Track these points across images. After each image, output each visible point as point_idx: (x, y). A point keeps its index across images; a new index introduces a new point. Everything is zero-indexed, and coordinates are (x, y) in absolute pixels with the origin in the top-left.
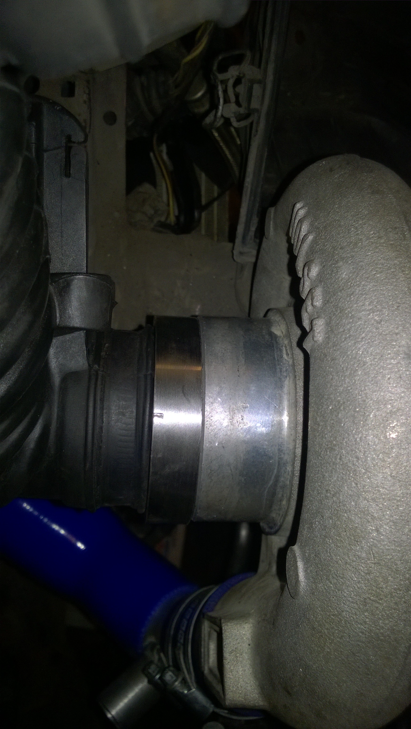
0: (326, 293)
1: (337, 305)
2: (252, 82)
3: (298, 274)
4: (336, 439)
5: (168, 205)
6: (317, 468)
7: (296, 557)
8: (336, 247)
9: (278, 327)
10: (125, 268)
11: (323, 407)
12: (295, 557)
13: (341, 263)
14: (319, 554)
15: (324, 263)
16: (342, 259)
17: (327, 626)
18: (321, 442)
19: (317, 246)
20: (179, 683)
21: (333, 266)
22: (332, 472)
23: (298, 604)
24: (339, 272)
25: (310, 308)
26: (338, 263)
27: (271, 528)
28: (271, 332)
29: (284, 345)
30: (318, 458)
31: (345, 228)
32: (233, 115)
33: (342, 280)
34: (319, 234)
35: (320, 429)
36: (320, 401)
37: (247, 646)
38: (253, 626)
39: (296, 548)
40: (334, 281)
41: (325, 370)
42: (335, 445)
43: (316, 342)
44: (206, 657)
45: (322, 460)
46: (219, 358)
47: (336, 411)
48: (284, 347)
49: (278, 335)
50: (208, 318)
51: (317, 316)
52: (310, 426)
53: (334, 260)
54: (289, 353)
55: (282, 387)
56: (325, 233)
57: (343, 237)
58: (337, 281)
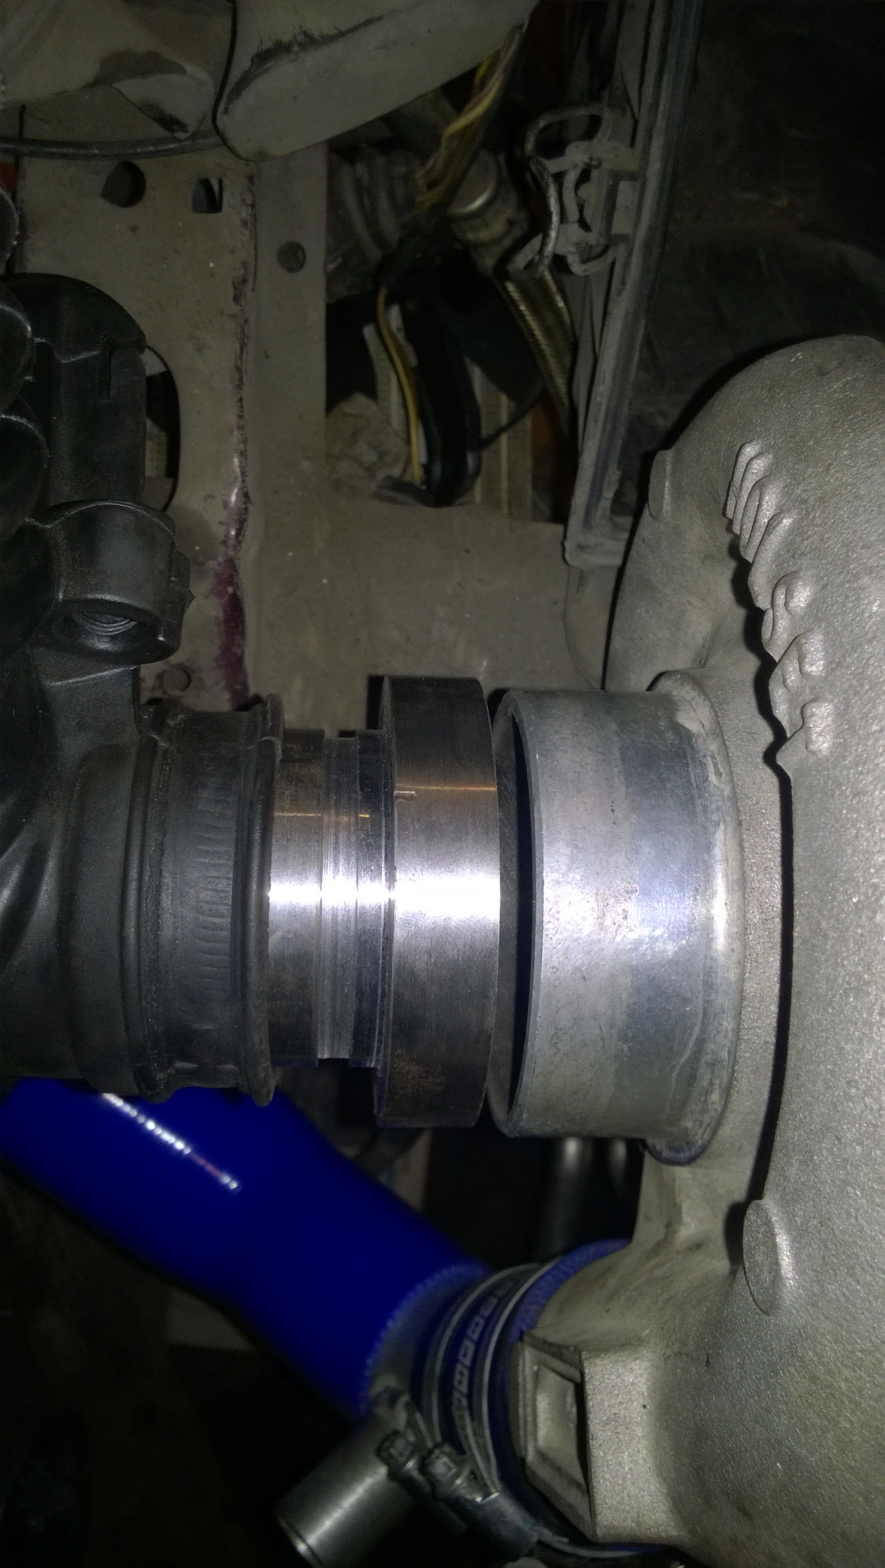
0: (832, 645)
1: (862, 673)
2: (617, 177)
3: (754, 601)
4: (869, 969)
5: (408, 442)
6: (823, 1031)
7: (773, 1225)
8: (853, 545)
9: (693, 714)
10: (325, 581)
11: (834, 898)
12: (768, 1223)
13: (866, 580)
14: (829, 1219)
15: (825, 579)
16: (870, 571)
17: (847, 1373)
18: (832, 976)
19: (803, 540)
20: (463, 1482)
21: (848, 586)
22: (860, 1042)
23: (775, 1325)
24: (863, 599)
25: (793, 678)
26: (859, 579)
27: (678, 1150)
28: (678, 724)
29: (710, 753)
30: (826, 1010)
31: (870, 501)
32: (573, 249)
33: (870, 617)
34: (808, 514)
35: (828, 947)
36: (829, 885)
37: (640, 1409)
38: (652, 1365)
39: (769, 1203)
40: (852, 620)
41: (838, 816)
42: (868, 983)
43: (814, 753)
44: (530, 1428)
45: (835, 1015)
46: (569, 783)
47: (868, 907)
48: (709, 758)
49: (694, 731)
50: (539, 696)
51: (812, 697)
52: (798, 937)
53: (848, 572)
54: (722, 770)
55: (709, 847)
56: (823, 512)
57: (868, 521)
58: (858, 619)
